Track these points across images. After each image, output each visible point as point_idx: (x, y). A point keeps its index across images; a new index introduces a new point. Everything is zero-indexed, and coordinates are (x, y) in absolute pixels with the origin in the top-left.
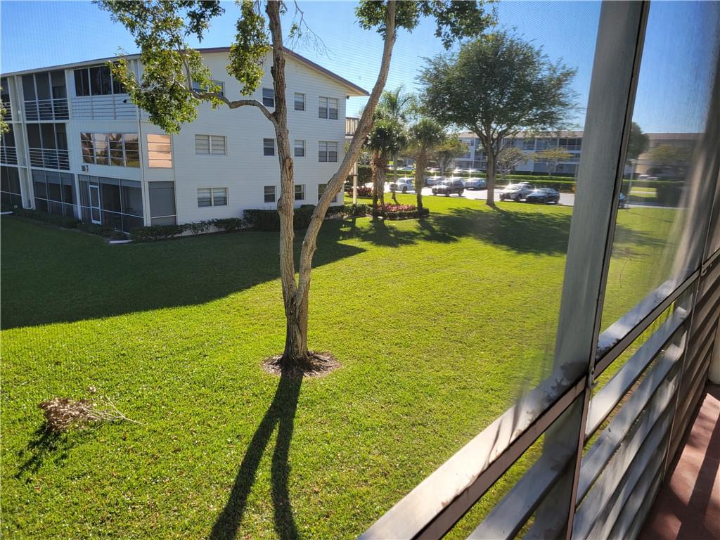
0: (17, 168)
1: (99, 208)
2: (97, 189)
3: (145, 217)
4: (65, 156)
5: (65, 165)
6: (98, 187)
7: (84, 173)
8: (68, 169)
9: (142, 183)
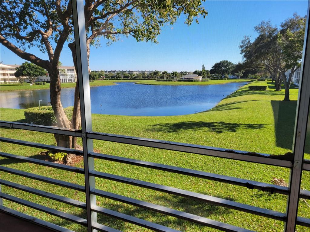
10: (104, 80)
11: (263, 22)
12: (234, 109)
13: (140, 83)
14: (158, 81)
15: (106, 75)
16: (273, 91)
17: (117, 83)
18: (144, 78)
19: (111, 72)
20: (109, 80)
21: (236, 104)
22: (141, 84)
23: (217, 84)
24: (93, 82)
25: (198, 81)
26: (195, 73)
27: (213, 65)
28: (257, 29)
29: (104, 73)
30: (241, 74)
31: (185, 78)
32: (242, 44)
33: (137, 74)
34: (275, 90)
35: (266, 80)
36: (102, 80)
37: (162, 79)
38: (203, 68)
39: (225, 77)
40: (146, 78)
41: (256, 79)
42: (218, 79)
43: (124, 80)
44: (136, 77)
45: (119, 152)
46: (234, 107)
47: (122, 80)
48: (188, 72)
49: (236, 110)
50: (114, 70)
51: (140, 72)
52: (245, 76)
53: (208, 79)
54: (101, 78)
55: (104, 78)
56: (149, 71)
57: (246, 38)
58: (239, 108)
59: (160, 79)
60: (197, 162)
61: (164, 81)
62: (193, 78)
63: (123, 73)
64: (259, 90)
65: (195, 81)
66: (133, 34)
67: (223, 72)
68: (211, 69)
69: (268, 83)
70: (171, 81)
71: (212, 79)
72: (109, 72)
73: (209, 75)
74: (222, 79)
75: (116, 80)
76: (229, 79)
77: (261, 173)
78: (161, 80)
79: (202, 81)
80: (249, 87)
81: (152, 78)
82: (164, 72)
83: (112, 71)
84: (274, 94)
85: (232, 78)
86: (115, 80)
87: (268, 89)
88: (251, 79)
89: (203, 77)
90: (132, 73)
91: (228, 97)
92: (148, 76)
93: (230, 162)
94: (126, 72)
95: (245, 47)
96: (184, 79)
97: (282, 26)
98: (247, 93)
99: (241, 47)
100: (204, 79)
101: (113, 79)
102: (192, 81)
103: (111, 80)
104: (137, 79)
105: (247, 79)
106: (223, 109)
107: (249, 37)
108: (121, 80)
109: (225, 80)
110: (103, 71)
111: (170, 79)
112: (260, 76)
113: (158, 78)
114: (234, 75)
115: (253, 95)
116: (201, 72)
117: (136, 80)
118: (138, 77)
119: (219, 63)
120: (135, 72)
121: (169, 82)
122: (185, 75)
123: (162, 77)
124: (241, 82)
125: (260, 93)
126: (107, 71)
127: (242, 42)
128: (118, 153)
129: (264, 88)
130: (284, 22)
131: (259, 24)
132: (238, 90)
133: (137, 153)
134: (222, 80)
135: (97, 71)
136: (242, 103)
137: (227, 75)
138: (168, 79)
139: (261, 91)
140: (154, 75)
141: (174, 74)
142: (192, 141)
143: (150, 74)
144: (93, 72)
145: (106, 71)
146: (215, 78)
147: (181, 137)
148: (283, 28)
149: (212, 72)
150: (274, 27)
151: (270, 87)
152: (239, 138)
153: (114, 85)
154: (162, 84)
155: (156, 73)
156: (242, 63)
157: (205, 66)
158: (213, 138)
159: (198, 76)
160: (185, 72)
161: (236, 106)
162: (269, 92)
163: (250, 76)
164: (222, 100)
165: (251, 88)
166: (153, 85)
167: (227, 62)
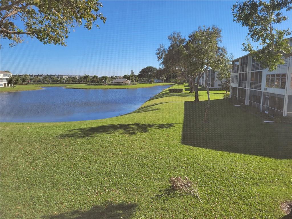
0: (246, 89)
1: (268, 106)
2: (268, 98)
3: (284, 112)
4: (260, 84)
5: (260, 89)
6: (269, 97)
7: (265, 91)
8: (260, 90)
9: (285, 96)
10: (29, 84)
11: (174, 33)
12: (152, 110)
13: (69, 87)
14: (89, 85)
15: (31, 79)
16: (187, 93)
17: (44, 87)
18: (74, 82)
19: (37, 76)
20: (35, 85)
21: (156, 106)
22: (71, 88)
23: (144, 87)
24: (15, 86)
25: (127, 85)
26: (125, 77)
27: (141, 70)
28: (170, 38)
29: (29, 78)
30: (165, 79)
31: (116, 82)
32: (158, 52)
33: (67, 78)
34: (189, 92)
35: (184, 84)
36: (26, 84)
37: (93, 83)
38: (132, 73)
39: (151, 81)
40: (77, 83)
41: (176, 83)
42: (145, 83)
43: (52, 84)
44: (66, 81)
45: (19, 167)
46: (154, 108)
47: (50, 84)
48: (118, 76)
49: (155, 111)
50: (41, 75)
51: (70, 76)
52: (167, 81)
53: (136, 83)
54: (26, 83)
55: (30, 83)
56: (80, 76)
57: (161, 46)
58: (157, 110)
59: (91, 83)
60: (106, 168)
61: (95, 85)
62: (123, 82)
63: (51, 77)
64: (177, 92)
65: (124, 85)
66: (36, 36)
67: (150, 76)
68: (139, 74)
69: (185, 86)
70: (102, 85)
71: (140, 83)
72: (35, 76)
73: (137, 79)
74: (148, 82)
75: (43, 84)
76: (154, 83)
77: (165, 172)
78: (92, 85)
79: (131, 84)
80: (169, 90)
81: (82, 83)
82: (95, 76)
83: (39, 75)
84: (188, 96)
85: (157, 82)
86: (41, 84)
87: (184, 91)
88: (172, 83)
89: (132, 81)
90: (62, 77)
91: (152, 99)
92: (78, 80)
93: (138, 164)
94: (55, 76)
95: (160, 54)
96: (114, 83)
97: (190, 37)
98: (167, 95)
99: (158, 54)
100: (132, 83)
101: (40, 83)
102: (122, 85)
103: (37, 84)
104: (67, 83)
105: (170, 83)
106: (144, 111)
107: (164, 46)
108: (48, 84)
109: (152, 83)
110: (28, 75)
111: (100, 83)
112: (180, 80)
113: (88, 82)
114: (158, 79)
115: (172, 97)
116: (129, 76)
117: (65, 84)
118: (68, 81)
119: (146, 68)
120: (65, 76)
121: (99, 86)
122: (116, 79)
123: (93, 81)
124: (164, 85)
125: (177, 95)
126: (33, 75)
127: (158, 50)
128: (17, 169)
129: (181, 90)
130: (192, 34)
131: (171, 34)
132: (161, 93)
133: (41, 165)
134: (149, 84)
135: (21, 75)
136: (160, 104)
137: (152, 79)
138: (99, 83)
139: (179, 93)
140: (84, 79)
141: (104, 78)
142: (106, 145)
143: (80, 78)
144: (16, 76)
145: (31, 74)
146: (143, 82)
147: (95, 143)
148: (191, 39)
149: (140, 76)
150: (183, 38)
151: (186, 90)
152: (151, 138)
153: (40, 89)
154: (92, 88)
155: (86, 77)
156: (162, 69)
157: (133, 71)
158: (127, 141)
159: (127, 80)
160: (115, 77)
161: (155, 107)
162: (185, 94)
163: (172, 80)
164: (146, 102)
165: (171, 91)
166: (83, 89)
167: (152, 67)
